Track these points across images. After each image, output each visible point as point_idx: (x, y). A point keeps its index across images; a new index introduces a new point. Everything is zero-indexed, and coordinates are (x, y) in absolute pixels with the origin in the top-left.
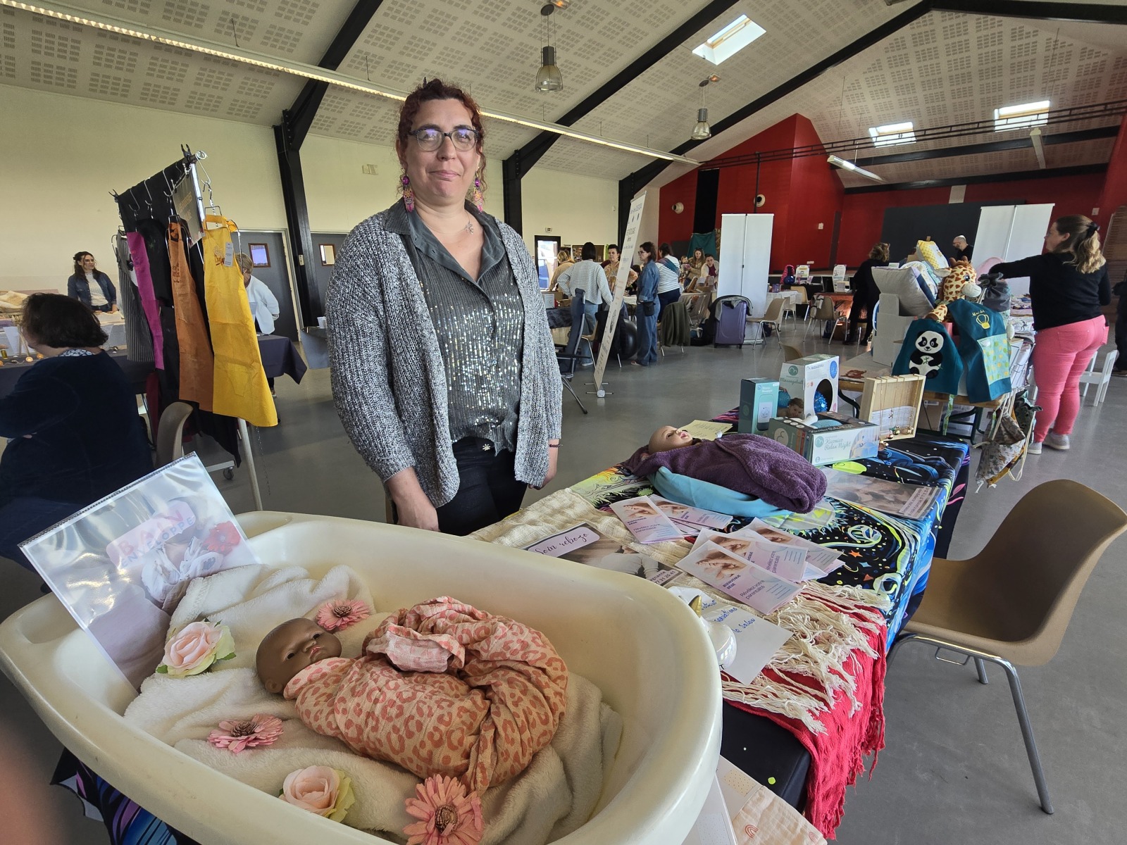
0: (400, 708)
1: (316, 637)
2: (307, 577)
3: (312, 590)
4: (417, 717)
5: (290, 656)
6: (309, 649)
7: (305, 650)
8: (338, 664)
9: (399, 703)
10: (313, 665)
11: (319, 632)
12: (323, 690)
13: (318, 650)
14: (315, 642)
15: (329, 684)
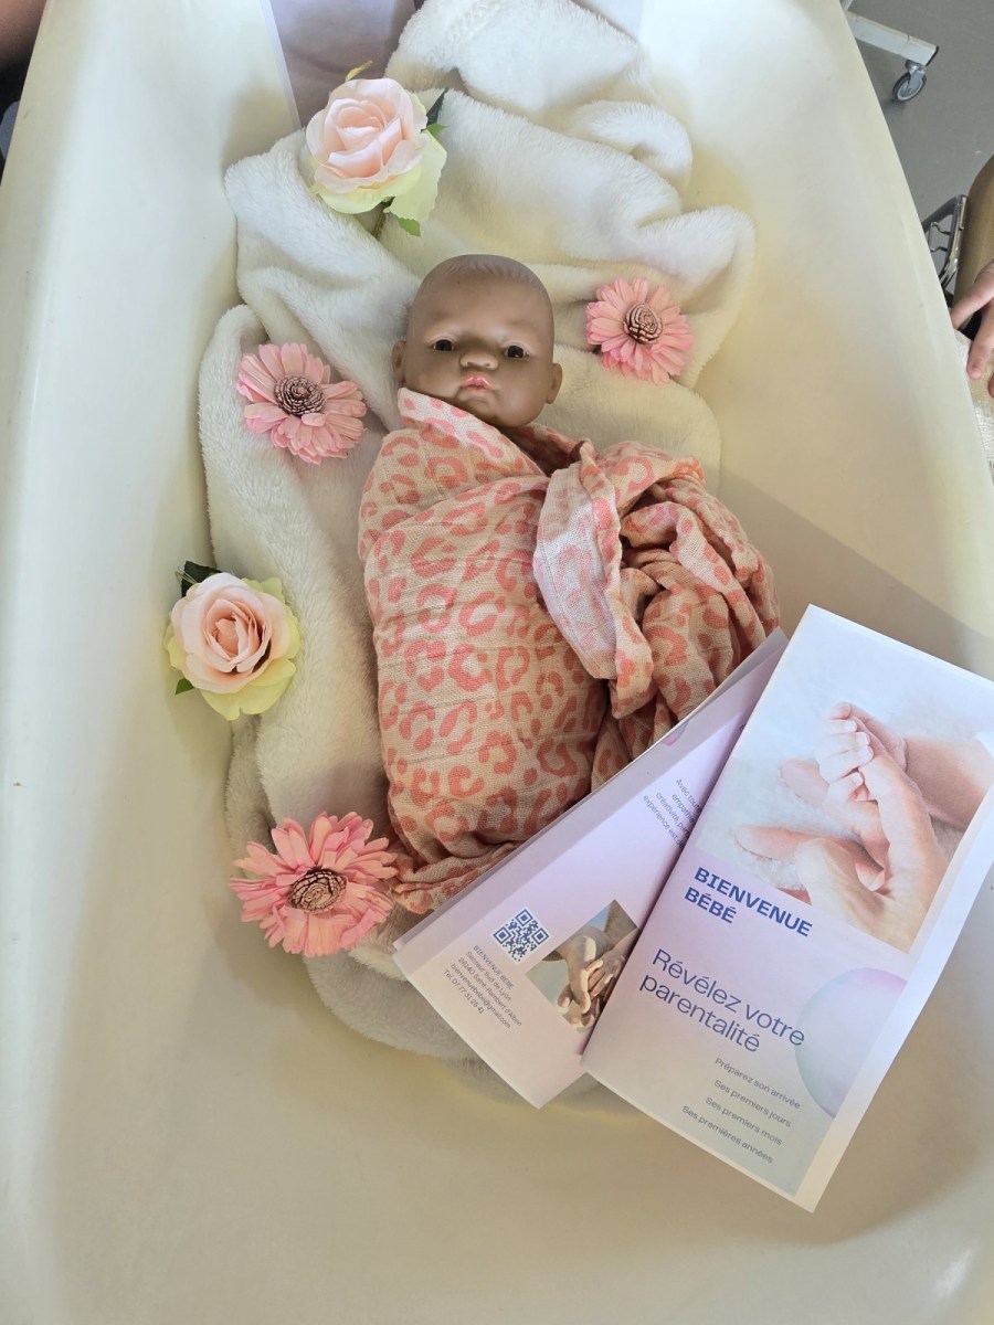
0: (438, 675)
1: (515, 352)
2: (672, 180)
3: (647, 222)
4: (436, 726)
5: (444, 346)
6: (472, 368)
7: (465, 362)
8: (485, 449)
9: (445, 664)
10: (447, 407)
11: (528, 347)
12: (417, 474)
13: (480, 387)
14: (493, 364)
15: (433, 472)
